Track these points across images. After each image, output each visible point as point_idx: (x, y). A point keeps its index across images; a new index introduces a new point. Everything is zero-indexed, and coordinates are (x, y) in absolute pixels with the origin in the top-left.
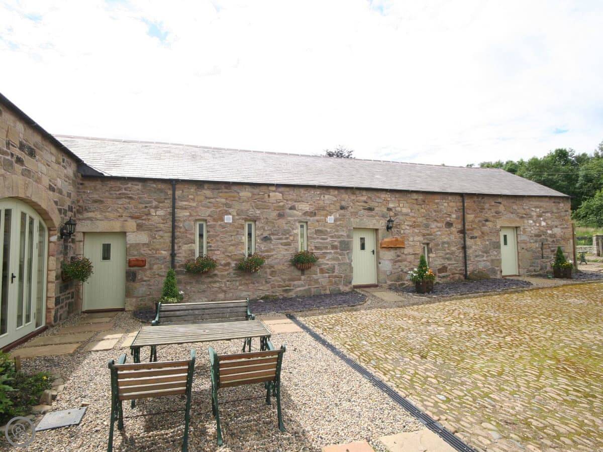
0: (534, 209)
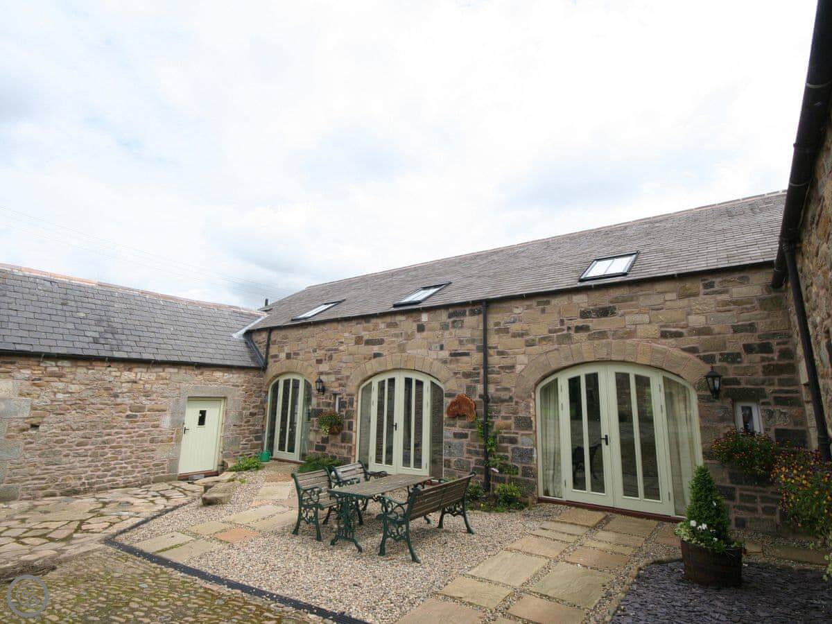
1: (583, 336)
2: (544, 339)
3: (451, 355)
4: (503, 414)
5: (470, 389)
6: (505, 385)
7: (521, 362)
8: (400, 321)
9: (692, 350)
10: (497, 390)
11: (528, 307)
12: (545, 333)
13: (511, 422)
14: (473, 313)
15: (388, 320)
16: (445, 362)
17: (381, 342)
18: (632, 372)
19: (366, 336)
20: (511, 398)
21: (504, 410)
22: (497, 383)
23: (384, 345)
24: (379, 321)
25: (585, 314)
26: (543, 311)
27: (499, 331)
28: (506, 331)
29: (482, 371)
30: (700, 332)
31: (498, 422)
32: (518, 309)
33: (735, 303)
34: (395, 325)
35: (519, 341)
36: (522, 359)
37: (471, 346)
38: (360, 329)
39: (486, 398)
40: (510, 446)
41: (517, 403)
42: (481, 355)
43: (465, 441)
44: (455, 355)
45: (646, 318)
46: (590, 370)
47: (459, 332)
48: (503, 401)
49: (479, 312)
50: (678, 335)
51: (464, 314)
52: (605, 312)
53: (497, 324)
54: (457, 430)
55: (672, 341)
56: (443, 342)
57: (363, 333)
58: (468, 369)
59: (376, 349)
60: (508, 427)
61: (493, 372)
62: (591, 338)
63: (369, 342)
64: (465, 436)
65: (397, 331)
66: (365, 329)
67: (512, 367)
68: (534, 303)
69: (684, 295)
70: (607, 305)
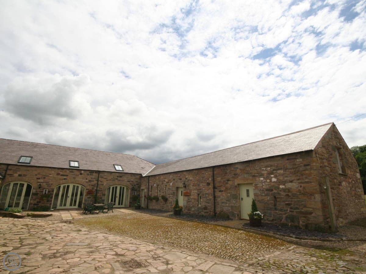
0: (264, 169)
1: (117, 180)
2: (110, 180)
3: (89, 181)
4: (100, 193)
5: (93, 188)
6: (101, 188)
7: (105, 183)
8: (75, 171)
9: (131, 184)
10: (99, 189)
11: (108, 174)
12: (110, 179)
13: (101, 195)
14: (96, 173)
15: (71, 170)
16: (87, 182)
17: (67, 176)
18: (122, 186)
19: (61, 173)
20: (102, 190)
21: (100, 192)
22: (99, 187)
23: (68, 177)
24: (67, 170)
25: (118, 177)
26: (111, 175)
27: (101, 177)
28: (103, 177)
29: (96, 185)
30: (132, 181)
31: (98, 195)
32: (106, 174)
33: (136, 178)
34: (72, 172)
35: (106, 180)
36: (106, 183)
37: (94, 180)
38: (59, 171)
39: (96, 190)
40: (100, 199)
41: (103, 191)
42: (97, 182)
43: (90, 199)
44: (90, 181)
45: (126, 179)
46: (116, 186)
47: (92, 176)
48: (101, 191)
49: (97, 173)
50: (130, 182)
51: (93, 173)
52: (121, 177)
53: (101, 176)
54: (88, 197)
55: (129, 182)
56: (87, 178)
57: (60, 173)
58: (93, 184)
59: (65, 177)
60: (100, 196)
61: (99, 185)
62: (118, 181)
63: (62, 175)
64: (91, 198)
65: (73, 174)
66: (61, 172)
67: (103, 184)
68: (109, 173)
69: (131, 176)
70: (121, 176)
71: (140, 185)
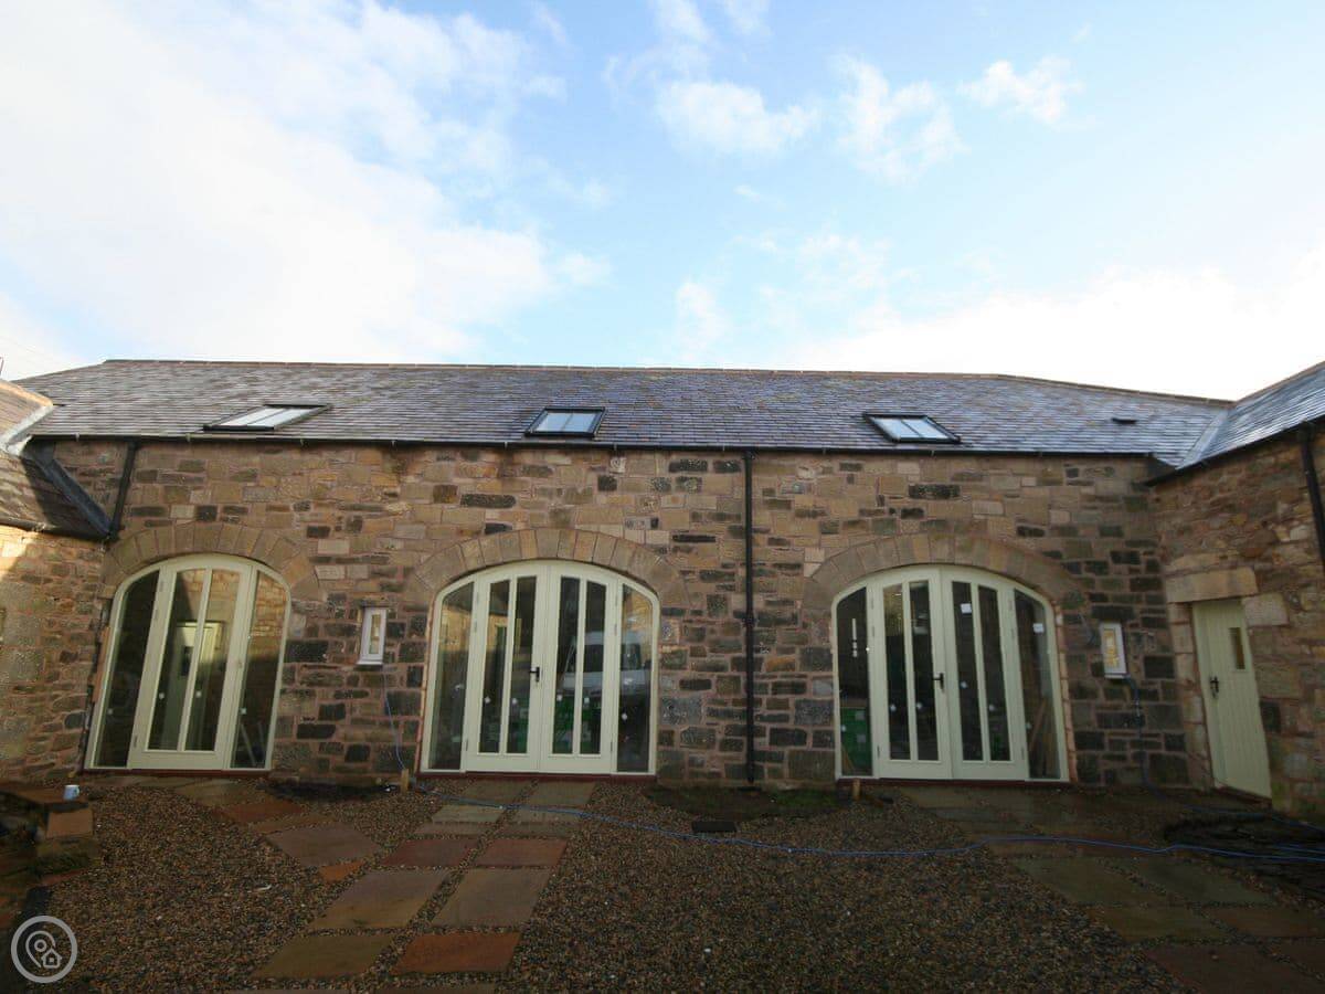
1: (912, 524)
2: (853, 523)
3: (675, 538)
5: (716, 601)
6: (783, 594)
7: (813, 560)
8: (557, 465)
10: (768, 604)
11: (826, 471)
12: (855, 515)
13: (795, 657)
14: (721, 468)
15: (529, 459)
16: (661, 550)
17: (507, 502)
18: (975, 580)
19: (465, 485)
20: (794, 618)
21: (781, 633)
22: (767, 591)
23: (514, 509)
24: (502, 459)
25: (915, 492)
26: (851, 480)
27: (774, 504)
28: (787, 504)
29: (742, 572)
30: (1065, 531)
31: (768, 657)
32: (808, 472)
33: (1101, 498)
34: (543, 471)
35: (811, 525)
38: (449, 471)
39: (748, 617)
40: (792, 699)
41: (805, 626)
42: (742, 542)
43: (702, 694)
44: (684, 539)
45: (999, 507)
46: (918, 577)
47: (692, 499)
48: (779, 622)
49: (735, 468)
51: (703, 468)
52: (944, 493)
53: (770, 492)
54: (688, 675)
55: (1031, 540)
56: (659, 515)
57: (456, 481)
58: (711, 566)
59: (492, 515)
60: (790, 666)
61: (761, 573)
62: (924, 527)
63: (471, 501)
64: (705, 685)
65: (547, 484)
66: (460, 473)
67: (798, 566)
68: (835, 464)
69: (1046, 481)
70: (948, 482)
71: (1153, 566)
